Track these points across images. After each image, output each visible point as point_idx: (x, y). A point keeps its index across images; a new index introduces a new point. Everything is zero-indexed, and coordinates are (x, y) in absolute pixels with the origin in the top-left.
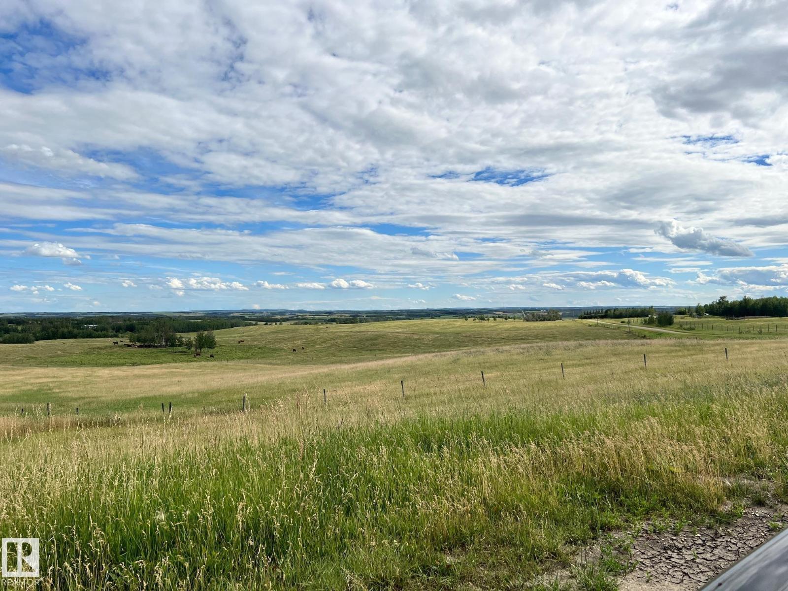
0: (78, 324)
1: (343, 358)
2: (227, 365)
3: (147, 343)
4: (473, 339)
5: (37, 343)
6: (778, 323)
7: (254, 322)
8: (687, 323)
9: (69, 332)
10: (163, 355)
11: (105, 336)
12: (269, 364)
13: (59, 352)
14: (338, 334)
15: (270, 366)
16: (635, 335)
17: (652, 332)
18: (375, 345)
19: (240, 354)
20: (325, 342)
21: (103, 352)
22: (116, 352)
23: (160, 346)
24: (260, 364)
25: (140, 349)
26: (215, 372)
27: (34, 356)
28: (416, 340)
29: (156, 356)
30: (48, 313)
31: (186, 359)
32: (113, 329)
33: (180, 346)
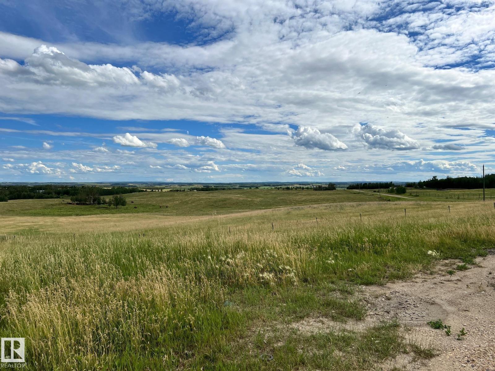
0: (32, 189)
1: (208, 212)
2: (137, 216)
3: (81, 202)
4: (285, 201)
5: (10, 201)
6: (468, 192)
7: (145, 190)
8: (414, 192)
9: (28, 195)
10: (94, 210)
11: (52, 198)
12: (164, 215)
13: (27, 208)
14: (201, 197)
15: (165, 217)
16: (383, 199)
17: (394, 197)
18: (225, 204)
19: (142, 209)
20: (194, 202)
21: (55, 207)
22: (63, 207)
23: (90, 204)
24: (158, 215)
25: (78, 206)
26: (132, 220)
27: (12, 209)
28: (249, 201)
29: (90, 210)
30: (9, 183)
31: (109, 212)
32: (55, 193)
33: (103, 204)
